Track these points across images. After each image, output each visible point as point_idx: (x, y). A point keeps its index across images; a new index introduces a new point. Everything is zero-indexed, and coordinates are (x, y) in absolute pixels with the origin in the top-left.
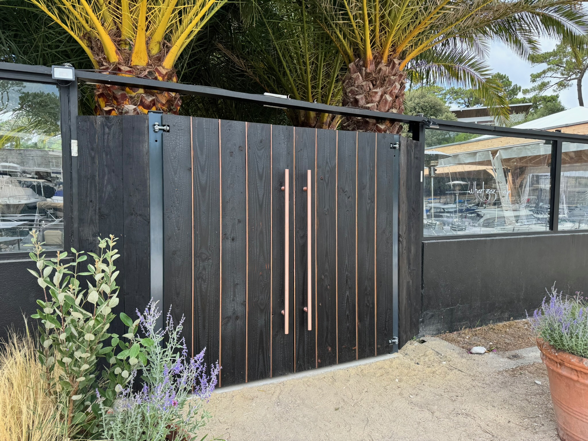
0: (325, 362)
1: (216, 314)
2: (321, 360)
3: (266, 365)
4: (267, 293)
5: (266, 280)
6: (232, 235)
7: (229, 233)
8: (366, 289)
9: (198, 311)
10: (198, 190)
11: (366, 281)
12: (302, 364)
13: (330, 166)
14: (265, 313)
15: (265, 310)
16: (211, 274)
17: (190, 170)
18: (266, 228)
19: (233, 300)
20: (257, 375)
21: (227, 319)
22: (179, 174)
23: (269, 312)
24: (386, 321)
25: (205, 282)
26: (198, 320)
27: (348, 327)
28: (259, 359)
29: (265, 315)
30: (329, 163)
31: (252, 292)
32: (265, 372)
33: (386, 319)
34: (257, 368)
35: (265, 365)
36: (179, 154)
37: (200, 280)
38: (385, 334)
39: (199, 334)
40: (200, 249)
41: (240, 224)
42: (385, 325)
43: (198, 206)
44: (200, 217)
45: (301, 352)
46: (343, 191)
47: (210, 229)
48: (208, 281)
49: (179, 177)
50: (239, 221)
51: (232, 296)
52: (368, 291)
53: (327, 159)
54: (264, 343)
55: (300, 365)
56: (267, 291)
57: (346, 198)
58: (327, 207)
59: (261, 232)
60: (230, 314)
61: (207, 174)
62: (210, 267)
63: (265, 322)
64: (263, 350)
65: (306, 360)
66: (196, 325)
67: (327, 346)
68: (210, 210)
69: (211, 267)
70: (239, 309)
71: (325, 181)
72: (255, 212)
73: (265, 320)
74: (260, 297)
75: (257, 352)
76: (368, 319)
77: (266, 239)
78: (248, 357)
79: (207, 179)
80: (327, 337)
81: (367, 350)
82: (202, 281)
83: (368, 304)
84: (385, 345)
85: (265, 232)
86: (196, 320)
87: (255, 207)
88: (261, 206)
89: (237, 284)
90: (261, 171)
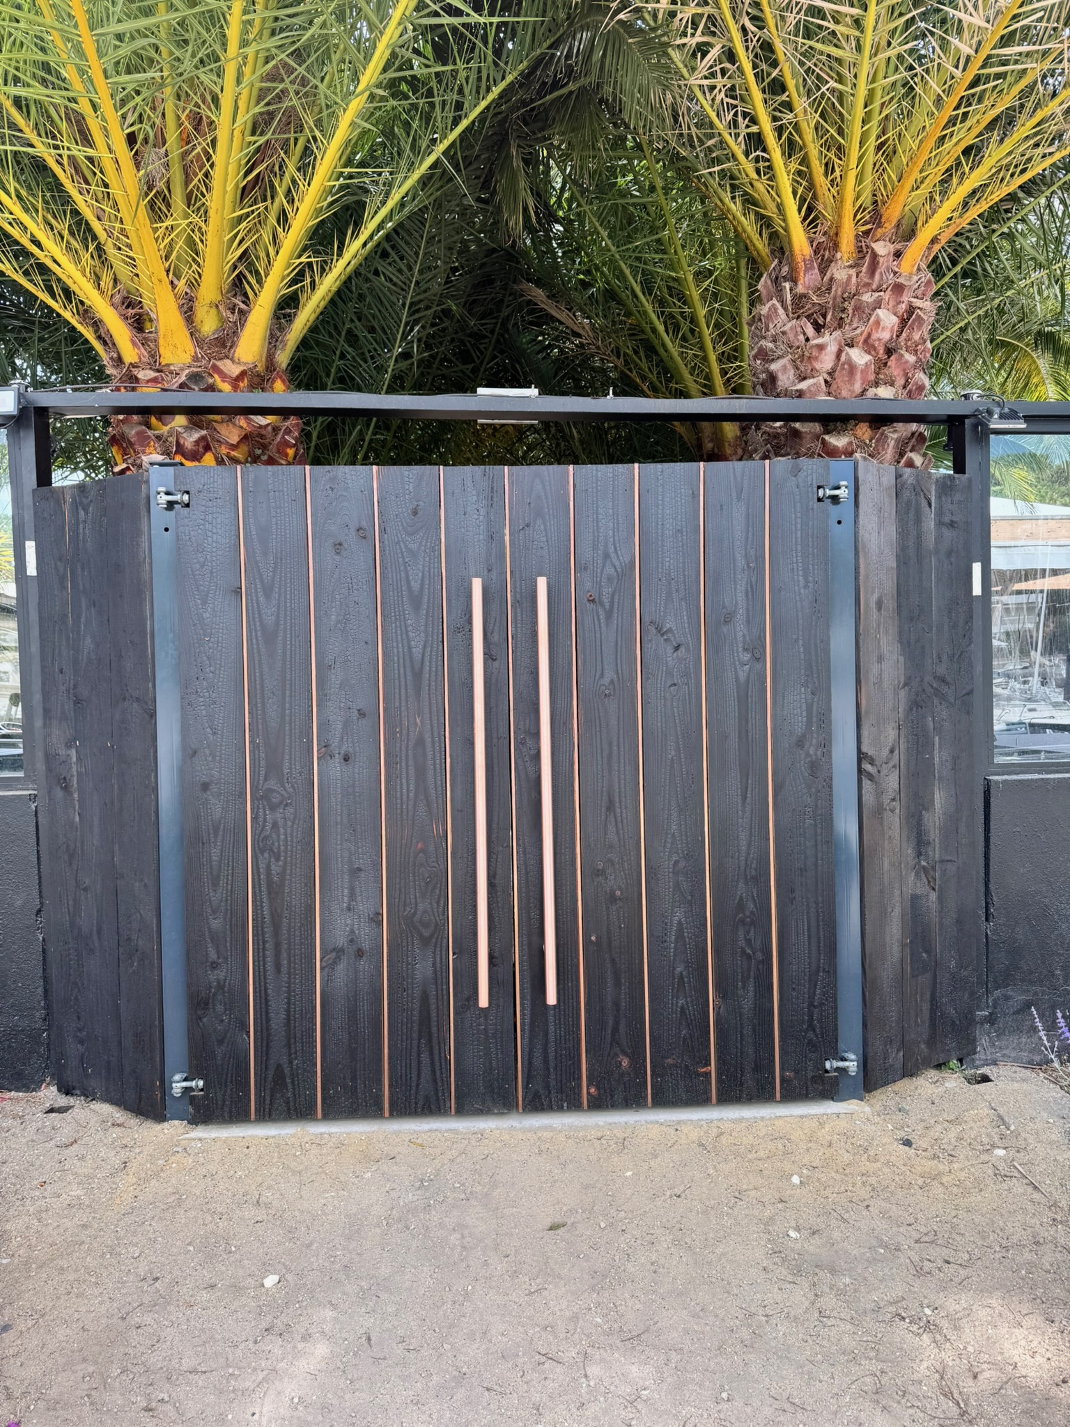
0: (612, 1096)
1: (307, 938)
2: (598, 1088)
3: (439, 1081)
4: (439, 896)
5: (435, 864)
6: (344, 747)
7: (335, 743)
8: (741, 906)
9: (263, 928)
10: (257, 640)
11: (741, 885)
12: (541, 1091)
13: (617, 564)
14: (435, 946)
15: (434, 940)
16: (292, 841)
17: (236, 592)
18: (432, 730)
19: (349, 909)
20: (416, 1104)
21: (334, 954)
22: (214, 604)
23: (444, 944)
24: (811, 1005)
25: (278, 859)
26: (264, 949)
27: (682, 1008)
28: (419, 1063)
29: (434, 952)
30: (613, 555)
31: (398, 892)
32: (438, 1099)
33: (812, 997)
34: (414, 1084)
35: (435, 1081)
36: (212, 556)
37: (266, 855)
38: (810, 1041)
39: (265, 983)
40: (266, 780)
41: (364, 722)
42: (811, 1016)
43: (258, 678)
44: (263, 704)
45: (538, 1061)
46: (659, 630)
47: (287, 732)
48: (286, 858)
49: (214, 610)
50: (362, 714)
51: (346, 899)
52: (748, 913)
53: (606, 546)
54: (434, 1024)
55: (537, 1096)
56: (437, 891)
57: (670, 650)
58: (609, 675)
59: (420, 742)
60: (341, 940)
61: (279, 600)
62: (289, 823)
63: (435, 972)
64: (430, 1041)
65: (553, 1083)
66: (259, 961)
67: (616, 1055)
68: (288, 686)
69: (293, 823)
70: (365, 933)
71: (602, 604)
72: (403, 691)
73: (434, 965)
74: (421, 907)
75: (415, 1043)
76: (751, 994)
77: (434, 759)
78: (389, 1054)
79: (278, 614)
80: (615, 1030)
81: (749, 1080)
82: (270, 856)
83: (749, 951)
84: (810, 1074)
85: (430, 740)
86: (258, 949)
87: (402, 679)
88: (418, 675)
89: (359, 870)
90: (415, 586)
